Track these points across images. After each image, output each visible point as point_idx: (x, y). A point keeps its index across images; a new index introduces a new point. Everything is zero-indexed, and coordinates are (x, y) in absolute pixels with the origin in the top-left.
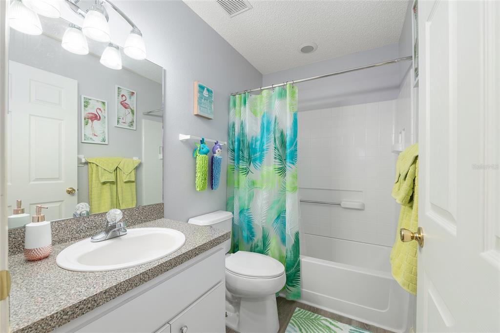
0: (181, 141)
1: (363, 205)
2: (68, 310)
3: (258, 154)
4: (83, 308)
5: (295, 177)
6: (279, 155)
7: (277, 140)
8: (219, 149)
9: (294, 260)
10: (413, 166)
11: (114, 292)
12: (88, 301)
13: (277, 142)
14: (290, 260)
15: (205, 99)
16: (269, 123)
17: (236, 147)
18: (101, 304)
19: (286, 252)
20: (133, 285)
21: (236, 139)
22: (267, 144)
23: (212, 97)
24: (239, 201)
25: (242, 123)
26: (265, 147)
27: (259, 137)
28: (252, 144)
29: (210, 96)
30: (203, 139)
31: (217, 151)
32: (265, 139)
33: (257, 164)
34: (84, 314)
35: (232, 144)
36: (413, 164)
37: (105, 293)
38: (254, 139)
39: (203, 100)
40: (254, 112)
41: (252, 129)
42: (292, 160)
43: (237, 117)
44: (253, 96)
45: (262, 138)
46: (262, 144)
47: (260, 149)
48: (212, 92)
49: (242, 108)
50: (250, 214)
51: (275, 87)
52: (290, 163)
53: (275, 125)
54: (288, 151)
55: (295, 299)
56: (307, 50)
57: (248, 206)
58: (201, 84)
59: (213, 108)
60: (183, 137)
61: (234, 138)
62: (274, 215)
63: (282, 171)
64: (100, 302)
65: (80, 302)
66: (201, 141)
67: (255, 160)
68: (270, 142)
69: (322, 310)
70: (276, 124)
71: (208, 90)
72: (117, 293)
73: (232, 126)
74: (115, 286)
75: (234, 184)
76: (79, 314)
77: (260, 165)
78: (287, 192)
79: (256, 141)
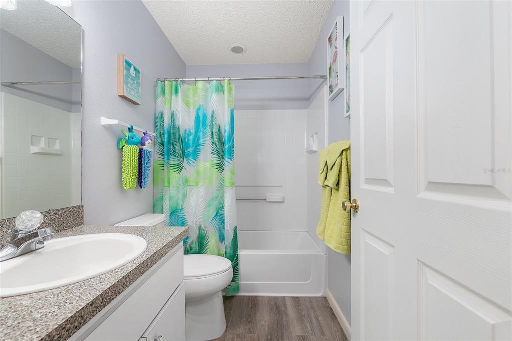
0: (103, 126)
1: (284, 198)
2: (54, 334)
3: (191, 150)
4: (70, 328)
5: (233, 173)
6: (217, 151)
7: (214, 135)
8: (149, 141)
9: (233, 255)
10: (340, 158)
11: (100, 303)
12: (75, 318)
13: (215, 137)
14: (231, 256)
15: (132, 79)
16: (205, 117)
17: (166, 140)
18: (88, 320)
19: (226, 249)
20: (117, 292)
21: (166, 131)
22: (204, 138)
23: (139, 78)
24: (170, 201)
25: (173, 114)
26: (201, 142)
27: (193, 131)
28: (185, 139)
29: (138, 77)
30: (132, 127)
31: (147, 143)
32: (201, 133)
33: (190, 160)
34: (71, 336)
35: (161, 137)
36: (340, 156)
37: (92, 305)
38: (187, 132)
39: (130, 80)
40: (187, 104)
41: (186, 122)
42: (231, 156)
43: (168, 106)
44: (186, 86)
45: (197, 132)
46: (197, 138)
47: (194, 143)
48: (139, 72)
49: (174, 97)
50: (184, 215)
51: (211, 81)
52: (229, 159)
53: (212, 120)
54: (227, 147)
55: (235, 294)
56: (237, 50)
57: (182, 206)
58: (128, 60)
59: (140, 91)
60: (105, 121)
61: (164, 130)
62: (213, 212)
63: (221, 167)
64: (87, 318)
65: (67, 321)
66: (129, 129)
67: (188, 156)
68: (207, 137)
69: (259, 297)
70: (214, 118)
71: (135, 69)
72: (102, 305)
73: (160, 116)
74: (101, 295)
75: (164, 182)
76: (66, 337)
77: (194, 161)
78: (225, 188)
79: (190, 135)
